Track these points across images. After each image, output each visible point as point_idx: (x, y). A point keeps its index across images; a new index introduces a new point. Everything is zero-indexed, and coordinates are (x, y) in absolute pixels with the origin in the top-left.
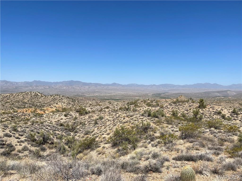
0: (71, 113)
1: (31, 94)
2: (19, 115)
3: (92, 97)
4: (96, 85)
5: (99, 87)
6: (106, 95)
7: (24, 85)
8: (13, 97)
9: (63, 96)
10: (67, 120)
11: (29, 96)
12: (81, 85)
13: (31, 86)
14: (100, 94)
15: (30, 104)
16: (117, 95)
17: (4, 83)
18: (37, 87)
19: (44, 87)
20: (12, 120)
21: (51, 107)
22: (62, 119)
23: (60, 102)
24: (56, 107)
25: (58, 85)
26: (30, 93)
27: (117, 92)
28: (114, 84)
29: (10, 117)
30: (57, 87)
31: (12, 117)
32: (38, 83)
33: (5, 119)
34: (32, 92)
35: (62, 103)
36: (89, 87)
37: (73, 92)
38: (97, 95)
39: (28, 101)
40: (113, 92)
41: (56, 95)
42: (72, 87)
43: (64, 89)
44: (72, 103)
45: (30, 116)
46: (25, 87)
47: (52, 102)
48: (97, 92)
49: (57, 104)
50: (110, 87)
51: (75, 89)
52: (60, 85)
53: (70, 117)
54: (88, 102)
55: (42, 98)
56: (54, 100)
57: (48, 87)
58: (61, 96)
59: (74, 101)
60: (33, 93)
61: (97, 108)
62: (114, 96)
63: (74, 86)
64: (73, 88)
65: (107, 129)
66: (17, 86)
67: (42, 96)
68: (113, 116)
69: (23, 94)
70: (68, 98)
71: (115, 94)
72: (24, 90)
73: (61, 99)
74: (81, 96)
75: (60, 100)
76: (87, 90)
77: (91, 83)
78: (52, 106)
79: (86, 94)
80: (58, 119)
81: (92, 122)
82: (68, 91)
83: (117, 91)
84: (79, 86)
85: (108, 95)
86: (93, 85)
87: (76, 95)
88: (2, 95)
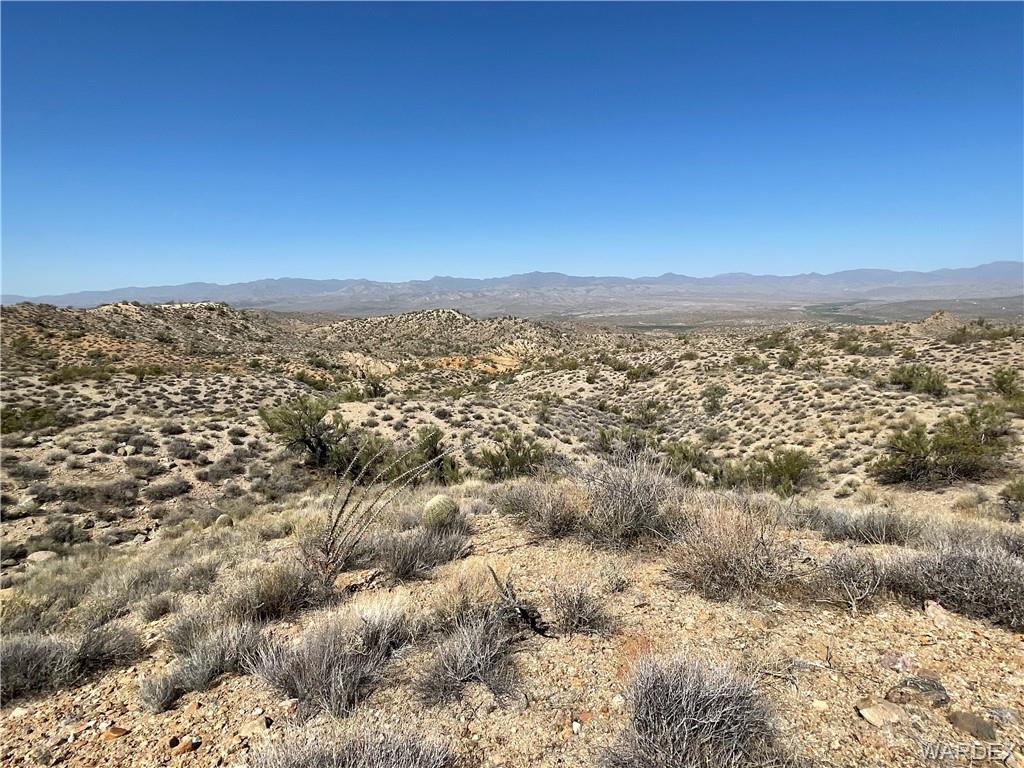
1: (438, 316)
3: (600, 320)
4: (609, 282)
5: (617, 288)
6: (642, 313)
7: (410, 291)
8: (394, 324)
9: (526, 321)
11: (435, 322)
12: (563, 284)
14: (622, 311)
15: (441, 344)
16: (677, 314)
17: (363, 287)
18: (443, 296)
21: (496, 354)
23: (518, 338)
24: (509, 352)
25: (497, 287)
26: (435, 314)
27: (679, 302)
30: (495, 293)
31: (433, 381)
32: (446, 283)
34: (441, 311)
35: (526, 342)
36: (588, 291)
37: (540, 308)
38: (611, 314)
39: (433, 335)
40: (663, 302)
41: (505, 318)
42: (538, 292)
43: (515, 299)
44: (553, 341)
47: (496, 338)
48: (612, 304)
49: (511, 343)
50: (654, 288)
51: (546, 299)
52: (505, 286)
55: (468, 327)
56: (502, 331)
57: (470, 295)
58: (520, 320)
59: (556, 334)
60: (443, 312)
62: (669, 315)
63: (543, 290)
64: (542, 294)
67: (467, 323)
69: (418, 316)
70: (540, 325)
71: (670, 310)
72: (414, 303)
73: (521, 328)
75: (517, 331)
76: (581, 300)
77: (592, 278)
78: (500, 350)
79: (578, 311)
82: (528, 305)
83: (676, 300)
84: (559, 288)
85: (648, 313)
86: (600, 284)
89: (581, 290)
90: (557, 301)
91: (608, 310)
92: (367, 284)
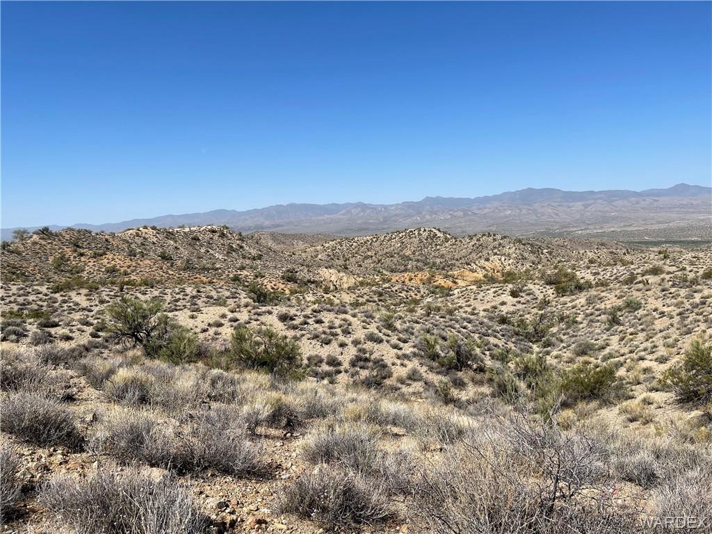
0: (531, 286)
1: (419, 234)
2: (394, 289)
3: (597, 235)
4: (611, 196)
5: (620, 202)
6: (649, 227)
7: (403, 212)
8: (378, 243)
9: (505, 237)
10: (520, 306)
11: (416, 241)
12: (559, 200)
13: (419, 213)
14: (625, 226)
15: (418, 261)
16: (691, 228)
17: (359, 209)
18: (433, 216)
19: (450, 214)
20: (380, 300)
21: (471, 270)
22: (503, 303)
23: (495, 254)
24: (484, 268)
25: (488, 205)
26: (416, 232)
27: (694, 215)
28: (681, 189)
29: (375, 293)
30: (486, 211)
31: (380, 295)
32: (435, 204)
33: (366, 297)
34: (422, 229)
35: (503, 258)
36: (586, 206)
37: (532, 225)
38: (612, 229)
39: (414, 253)
40: (674, 216)
41: (484, 235)
42: (531, 208)
43: (506, 217)
44: (532, 257)
45: (419, 292)
46: (405, 217)
47: (474, 255)
48: (614, 218)
49: (487, 260)
50: (664, 200)
51: (539, 215)
52: (496, 204)
53: (528, 298)
54: (582, 252)
55: (447, 245)
56: (479, 248)
57: (460, 214)
58: (498, 237)
59: (536, 250)
60: (425, 230)
61: (615, 271)
62: (682, 229)
63: (536, 206)
64: (535, 211)
65: (658, 344)
66: (386, 215)
67: (447, 240)
68: (679, 299)
69: (401, 235)
70: (520, 241)
71: (683, 224)
72: (404, 223)
73: (500, 244)
74: (560, 235)
75: (495, 248)
76: (578, 216)
77: (592, 193)
78: (475, 266)
79: (574, 227)
80: (493, 304)
81: (600, 315)
82: (518, 222)
83: (693, 213)
84: (553, 204)
85: (656, 227)
86: (600, 198)
87: (542, 233)
88: (356, 239)
89: (579, 205)
90: (552, 217)
91: (610, 225)
92: (363, 207)
